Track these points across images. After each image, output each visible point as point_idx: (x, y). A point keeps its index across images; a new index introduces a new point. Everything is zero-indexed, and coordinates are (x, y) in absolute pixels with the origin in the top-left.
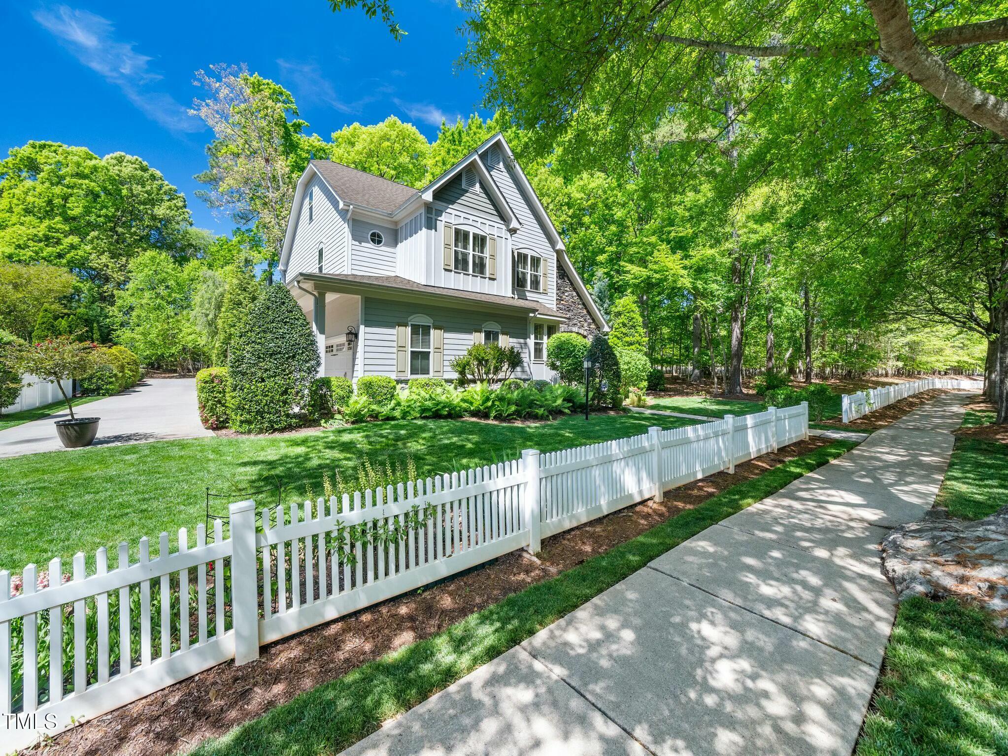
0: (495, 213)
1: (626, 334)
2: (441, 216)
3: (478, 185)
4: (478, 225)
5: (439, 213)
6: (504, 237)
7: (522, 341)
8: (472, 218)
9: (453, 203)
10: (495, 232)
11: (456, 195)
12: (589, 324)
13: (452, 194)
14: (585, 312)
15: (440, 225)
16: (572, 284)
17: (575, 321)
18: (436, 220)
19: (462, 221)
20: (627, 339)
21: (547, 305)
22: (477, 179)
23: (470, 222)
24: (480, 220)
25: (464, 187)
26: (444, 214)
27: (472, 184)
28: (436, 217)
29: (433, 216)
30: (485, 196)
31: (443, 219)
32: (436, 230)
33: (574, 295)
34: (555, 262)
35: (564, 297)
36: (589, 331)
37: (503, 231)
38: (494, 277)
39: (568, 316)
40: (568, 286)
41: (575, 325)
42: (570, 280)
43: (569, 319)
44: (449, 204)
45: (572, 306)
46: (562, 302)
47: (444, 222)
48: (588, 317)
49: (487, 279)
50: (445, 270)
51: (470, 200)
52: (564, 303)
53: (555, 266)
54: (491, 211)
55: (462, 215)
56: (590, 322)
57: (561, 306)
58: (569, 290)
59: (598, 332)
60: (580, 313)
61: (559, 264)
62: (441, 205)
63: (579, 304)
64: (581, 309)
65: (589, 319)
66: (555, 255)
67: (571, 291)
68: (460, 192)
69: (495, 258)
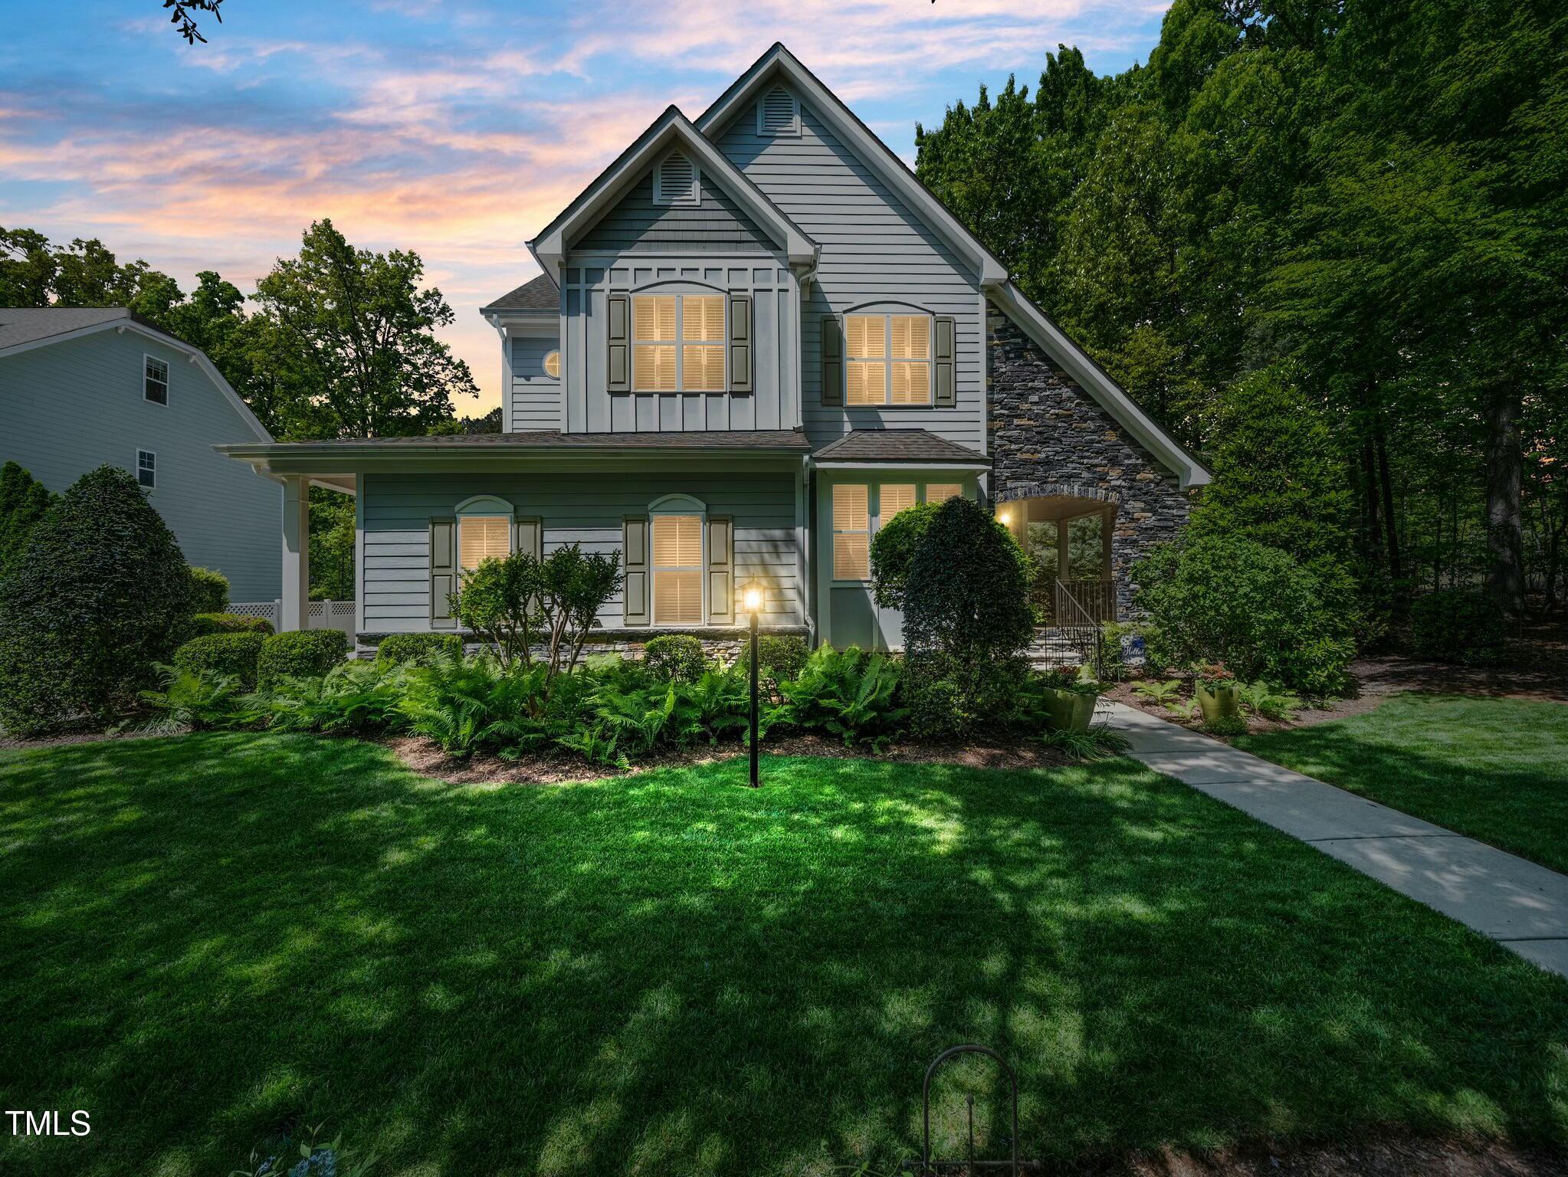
0: (746, 236)
1: (1248, 488)
2: (600, 279)
3: (696, 186)
4: (698, 277)
5: (595, 274)
6: (775, 286)
7: (778, 534)
8: (678, 264)
9: (630, 244)
10: (745, 282)
11: (638, 225)
12: (1130, 472)
13: (626, 225)
14: (1111, 437)
15: (599, 302)
16: (1054, 367)
17: (1069, 469)
18: (589, 292)
19: (652, 278)
20: (1254, 500)
21: (942, 436)
22: (695, 172)
23: (676, 275)
24: (702, 264)
25: (656, 202)
26: (607, 274)
27: (678, 186)
28: (588, 286)
29: (582, 286)
30: (717, 205)
31: (605, 285)
32: (589, 313)
33: (1064, 396)
34: (982, 318)
35: (1025, 406)
36: (1130, 488)
37: (774, 272)
38: (748, 388)
39: (1043, 455)
40: (1041, 376)
41: (1070, 476)
42: (1047, 359)
43: (1047, 463)
44: (620, 249)
45: (1055, 428)
46: (1016, 422)
47: (607, 292)
48: (1127, 450)
49: (726, 397)
50: (613, 394)
51: (672, 225)
52: (1024, 422)
53: (982, 328)
54: (736, 236)
55: (655, 264)
56: (1135, 465)
57: (1015, 433)
58: (1043, 385)
59: (1171, 491)
60: (1092, 441)
61: (999, 323)
62: (591, 258)
63: (1084, 419)
64: (1093, 432)
65: (1129, 457)
66: (982, 300)
67: (1052, 387)
68: (644, 215)
69: (748, 343)
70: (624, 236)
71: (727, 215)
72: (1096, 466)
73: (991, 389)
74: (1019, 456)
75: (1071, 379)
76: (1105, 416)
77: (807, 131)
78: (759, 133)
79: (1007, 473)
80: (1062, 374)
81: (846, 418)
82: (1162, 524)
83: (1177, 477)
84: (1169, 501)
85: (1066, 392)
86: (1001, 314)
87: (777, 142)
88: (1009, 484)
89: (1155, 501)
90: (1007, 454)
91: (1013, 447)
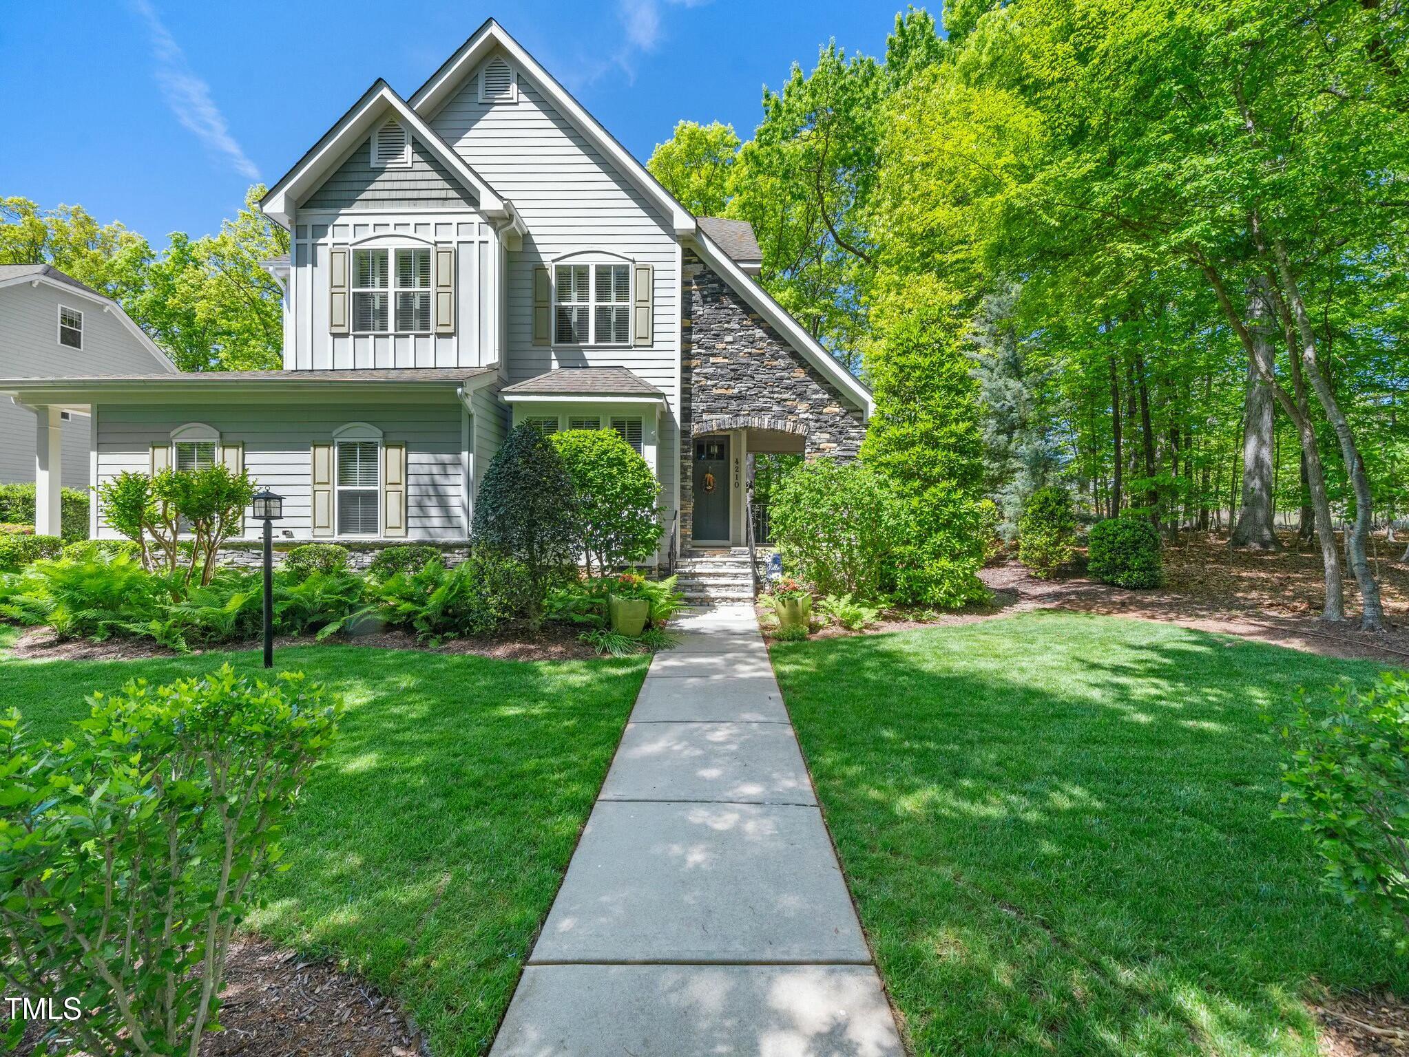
0: (453, 194)
2: (324, 235)
3: (408, 149)
4: (410, 231)
5: (321, 230)
6: (477, 239)
8: (392, 220)
9: (350, 202)
10: (450, 235)
11: (356, 186)
12: (816, 407)
13: (347, 186)
14: (800, 374)
15: (323, 254)
16: (747, 309)
17: (760, 403)
18: (315, 245)
19: (370, 233)
22: (408, 138)
23: (390, 230)
24: (412, 220)
25: (372, 165)
26: (330, 229)
27: (393, 150)
28: (314, 241)
29: (309, 241)
30: (426, 166)
31: (328, 239)
32: (314, 264)
33: (757, 336)
34: (678, 266)
35: (721, 346)
36: (817, 421)
37: (476, 226)
38: (451, 330)
39: (736, 391)
40: (736, 318)
41: (761, 410)
42: (741, 303)
43: (740, 397)
44: (340, 207)
45: (748, 365)
46: (712, 360)
47: (330, 245)
48: (815, 386)
49: (432, 337)
50: (335, 335)
51: (388, 185)
52: (720, 360)
53: (678, 275)
54: (443, 194)
55: (371, 220)
56: (822, 400)
57: (710, 370)
58: (737, 326)
59: (856, 423)
60: (782, 379)
61: (697, 269)
62: (316, 216)
63: (774, 357)
64: (784, 369)
65: (816, 392)
66: (678, 249)
67: (747, 328)
68: (364, 176)
69: (451, 289)
70: (344, 195)
71: (435, 175)
72: (785, 400)
73: (686, 330)
74: (714, 391)
75: (763, 321)
76: (794, 355)
77: (523, 97)
78: (480, 101)
79: (702, 406)
80: (755, 316)
81: (553, 357)
82: (846, 453)
83: (862, 411)
84: (853, 433)
85: (759, 333)
86: (700, 262)
87: (496, 108)
88: (705, 417)
89: (840, 433)
90: (703, 389)
91: (709, 383)
